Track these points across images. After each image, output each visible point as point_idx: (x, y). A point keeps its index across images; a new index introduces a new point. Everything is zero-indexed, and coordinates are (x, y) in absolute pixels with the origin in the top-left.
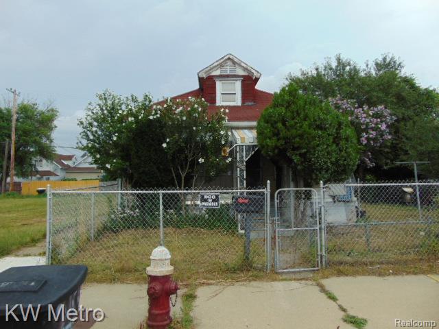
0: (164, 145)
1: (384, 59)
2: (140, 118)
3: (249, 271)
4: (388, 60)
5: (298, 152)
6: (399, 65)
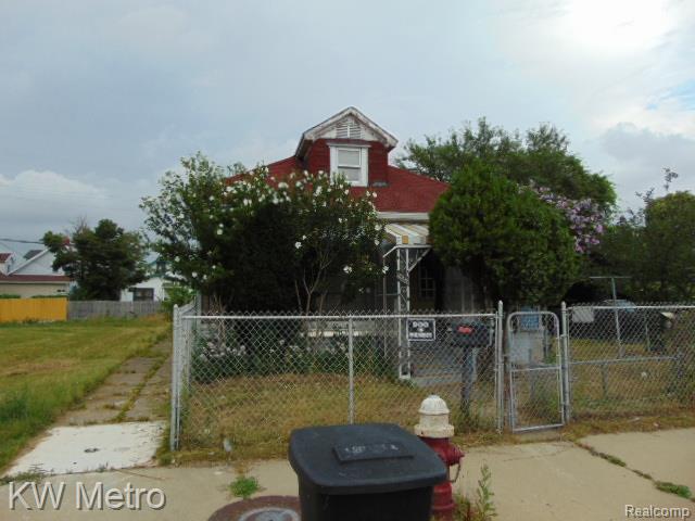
0: (298, 245)
1: (542, 131)
2: (260, 200)
3: (474, 431)
4: (548, 132)
5: (501, 261)
6: (563, 140)
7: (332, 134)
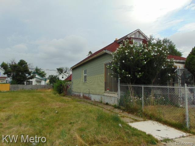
7: (133, 36)
